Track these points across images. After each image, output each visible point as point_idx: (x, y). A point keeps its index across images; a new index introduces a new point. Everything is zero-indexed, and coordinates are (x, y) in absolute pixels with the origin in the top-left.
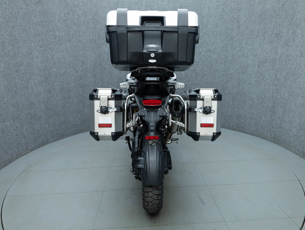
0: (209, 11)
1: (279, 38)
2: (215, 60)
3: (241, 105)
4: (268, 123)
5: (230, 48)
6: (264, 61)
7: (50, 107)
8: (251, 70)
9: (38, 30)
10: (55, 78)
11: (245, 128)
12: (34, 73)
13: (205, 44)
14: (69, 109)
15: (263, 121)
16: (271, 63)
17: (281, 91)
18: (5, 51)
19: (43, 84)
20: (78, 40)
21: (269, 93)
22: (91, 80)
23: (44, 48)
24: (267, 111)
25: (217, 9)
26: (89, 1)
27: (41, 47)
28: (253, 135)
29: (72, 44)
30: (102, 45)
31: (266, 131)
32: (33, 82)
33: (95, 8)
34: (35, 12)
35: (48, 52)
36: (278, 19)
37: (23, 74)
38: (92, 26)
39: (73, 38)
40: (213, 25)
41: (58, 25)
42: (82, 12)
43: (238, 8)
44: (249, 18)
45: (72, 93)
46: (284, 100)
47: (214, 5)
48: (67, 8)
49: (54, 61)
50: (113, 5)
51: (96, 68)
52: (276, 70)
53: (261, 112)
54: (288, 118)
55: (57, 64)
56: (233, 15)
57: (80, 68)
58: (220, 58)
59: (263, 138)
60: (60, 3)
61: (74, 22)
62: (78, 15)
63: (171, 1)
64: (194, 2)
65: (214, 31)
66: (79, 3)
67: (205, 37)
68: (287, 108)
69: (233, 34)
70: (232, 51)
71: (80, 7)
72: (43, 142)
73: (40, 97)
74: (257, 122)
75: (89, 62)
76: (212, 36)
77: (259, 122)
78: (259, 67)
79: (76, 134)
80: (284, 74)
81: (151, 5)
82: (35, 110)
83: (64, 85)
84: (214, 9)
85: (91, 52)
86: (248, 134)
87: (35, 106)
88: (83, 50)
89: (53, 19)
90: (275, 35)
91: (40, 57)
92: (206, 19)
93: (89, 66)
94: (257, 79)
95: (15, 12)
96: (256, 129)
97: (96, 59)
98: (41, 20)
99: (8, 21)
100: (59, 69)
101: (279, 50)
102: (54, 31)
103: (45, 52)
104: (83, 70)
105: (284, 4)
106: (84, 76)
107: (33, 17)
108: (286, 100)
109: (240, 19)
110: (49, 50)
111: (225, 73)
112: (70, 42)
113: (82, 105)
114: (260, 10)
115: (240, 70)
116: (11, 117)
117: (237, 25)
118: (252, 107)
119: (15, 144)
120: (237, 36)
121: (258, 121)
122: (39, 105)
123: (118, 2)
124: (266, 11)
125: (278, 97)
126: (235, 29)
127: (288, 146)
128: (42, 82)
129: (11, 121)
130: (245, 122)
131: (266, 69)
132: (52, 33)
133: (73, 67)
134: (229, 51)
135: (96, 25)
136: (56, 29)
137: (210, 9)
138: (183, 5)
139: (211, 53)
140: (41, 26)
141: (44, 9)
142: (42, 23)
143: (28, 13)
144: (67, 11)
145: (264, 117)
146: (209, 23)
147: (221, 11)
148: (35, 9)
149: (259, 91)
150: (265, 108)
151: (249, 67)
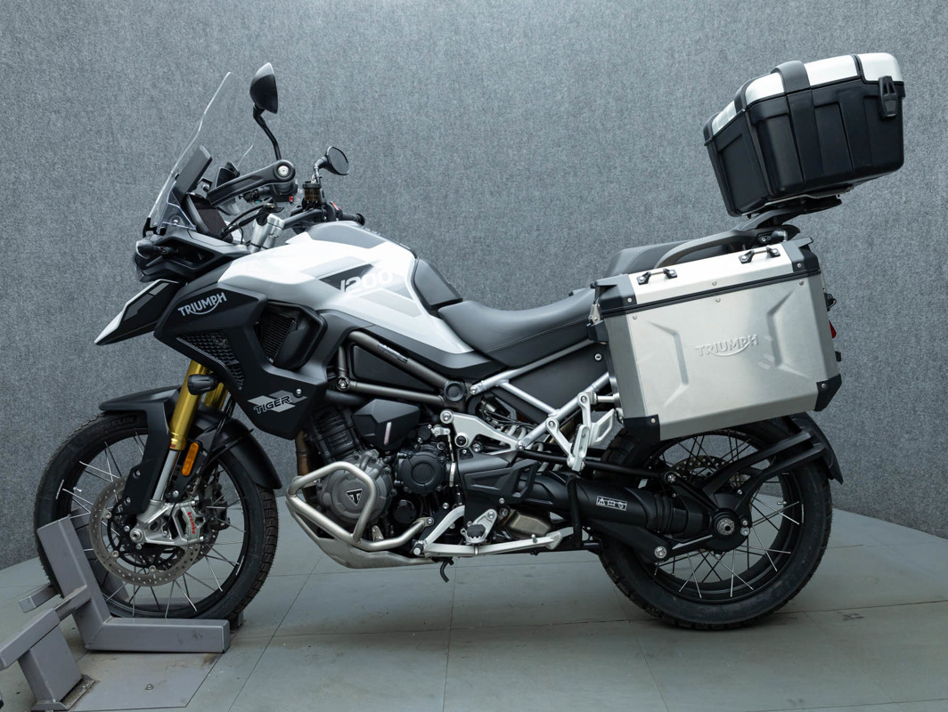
0: (670, 62)
1: (936, 129)
4: (924, 461)
6: (887, 222)
7: (77, 407)
9: (52, 127)
10: (102, 299)
12: (21, 276)
13: (664, 175)
15: (906, 456)
16: (915, 225)
19: (53, 318)
21: (918, 342)
23: (69, 192)
24: (915, 412)
25: (701, 53)
26: (245, 40)
27: (59, 187)
28: (869, 515)
31: (920, 493)
32: (13, 311)
34: (44, 67)
35: (82, 203)
36: (924, 64)
40: (687, 110)
41: (130, 116)
42: (218, 75)
43: (773, 42)
45: (164, 357)
48: (167, 61)
49: (104, 238)
50: (331, 53)
52: (935, 250)
53: (893, 420)
55: (113, 248)
56: (758, 68)
61: (188, 106)
62: (205, 86)
63: (537, 37)
64: (617, 35)
65: (695, 128)
66: (208, 46)
67: (664, 152)
71: (211, 59)
73: (40, 366)
74: (882, 460)
76: (689, 145)
77: (890, 458)
78: (871, 244)
81: (467, 51)
82: (13, 416)
84: (688, 55)
86: (848, 510)
87: (15, 400)
89: (110, 94)
90: (916, 121)
91: (49, 222)
92: (662, 90)
94: (867, 292)
96: (879, 487)
98: (65, 94)
100: (121, 266)
101: (940, 176)
102: (112, 133)
103: (72, 205)
105: (937, 11)
107: (36, 84)
110: (87, 200)
114: (855, 40)
118: (858, 402)
121: (885, 456)
122: (32, 397)
123: (351, 42)
124: (876, 41)
128: (49, 311)
131: (898, 251)
132: (102, 142)
136: (121, 127)
137: (676, 55)
138: (577, 46)
139: (686, 207)
140: (63, 114)
141: (79, 61)
142: (69, 104)
143: (20, 70)
144: (165, 70)
145: (907, 436)
146: (673, 103)
147: (713, 58)
148: (48, 58)
149: (879, 336)
150: (906, 403)
151: (834, 247)
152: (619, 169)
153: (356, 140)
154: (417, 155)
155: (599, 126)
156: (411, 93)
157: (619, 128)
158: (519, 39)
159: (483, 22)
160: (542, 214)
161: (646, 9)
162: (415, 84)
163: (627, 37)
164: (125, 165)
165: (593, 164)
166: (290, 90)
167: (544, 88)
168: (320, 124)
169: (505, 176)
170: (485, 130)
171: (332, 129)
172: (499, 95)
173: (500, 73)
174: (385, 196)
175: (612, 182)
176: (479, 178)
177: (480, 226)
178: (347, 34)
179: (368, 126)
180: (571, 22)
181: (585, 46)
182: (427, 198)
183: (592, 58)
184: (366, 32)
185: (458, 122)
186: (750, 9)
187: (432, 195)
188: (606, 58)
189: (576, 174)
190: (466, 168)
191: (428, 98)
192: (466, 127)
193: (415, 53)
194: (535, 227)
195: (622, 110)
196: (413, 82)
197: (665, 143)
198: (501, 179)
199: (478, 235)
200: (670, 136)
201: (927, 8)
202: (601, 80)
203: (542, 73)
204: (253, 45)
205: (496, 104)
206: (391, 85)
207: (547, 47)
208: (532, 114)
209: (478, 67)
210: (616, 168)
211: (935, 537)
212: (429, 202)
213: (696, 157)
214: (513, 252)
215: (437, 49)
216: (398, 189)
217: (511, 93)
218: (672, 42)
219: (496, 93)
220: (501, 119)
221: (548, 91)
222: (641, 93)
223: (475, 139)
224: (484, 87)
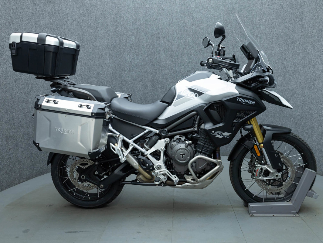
0: (261, 8)
3: (307, 133)
5: (291, 55)
12: (36, 84)
18: (4, 57)
20: (93, 46)
25: (273, 5)
29: (85, 51)
30: (124, 52)
33: (116, 8)
34: (43, 13)
37: (23, 84)
38: (112, 29)
39: (87, 44)
40: (267, 26)
41: (71, 28)
42: (100, 13)
44: (316, 14)
48: (83, 9)
50: (139, 4)
51: (114, 81)
57: (95, 80)
61: (90, 24)
62: (96, 17)
65: (269, 33)
66: (97, 3)
69: (294, 36)
70: (294, 59)
71: (98, 8)
72: (42, 170)
75: (106, 73)
76: (267, 39)
81: (187, 3)
84: (268, 5)
85: (109, 60)
88: (99, 57)
89: (64, 21)
93: (105, 78)
95: (20, 12)
97: (115, 69)
98: (50, 22)
99: (11, 22)
102: (65, 35)
104: (98, 82)
107: (41, 19)
109: (303, 16)
111: (284, 89)
115: (306, 85)
116: (4, 136)
117: (300, 24)
119: (6, 170)
120: (301, 38)
126: (297, 29)
129: (3, 141)
133: (85, 79)
134: (289, 58)
135: (117, 28)
136: (68, 32)
137: (264, 6)
138: (227, 1)
140: (50, 29)
141: (55, 10)
142: (51, 25)
143: (36, 14)
144: (83, 12)
146: (262, 23)
147: (278, 7)
148: (45, 9)
151: (318, 79)
153: (147, 35)
154: (168, 40)
156: (167, 19)
162: (168, 15)
165: (231, 45)
166: (125, 18)
167: (214, 17)
168: (135, 30)
170: (193, 32)
171: (139, 31)
172: (198, 19)
173: (199, 11)
174: (157, 55)
175: (237, 52)
176: (190, 49)
177: (189, 66)
179: (151, 30)
181: (230, 1)
182: (171, 56)
183: (232, 6)
185: (183, 29)
187: (173, 55)
188: (238, 6)
190: (185, 46)
191: (173, 20)
192: (186, 31)
193: (168, 4)
198: (198, 49)
199: (189, 69)
200: (260, 36)
203: (214, 11)
204: (112, 2)
205: (197, 22)
206: (160, 15)
207: (216, 2)
209: (191, 9)
212: (172, 58)
213: (269, 44)
215: (176, 2)
216: (161, 53)
217: (202, 19)
219: (197, 18)
220: (198, 28)
221: (216, 18)
222: (250, 19)
223: (189, 35)
224: (193, 16)
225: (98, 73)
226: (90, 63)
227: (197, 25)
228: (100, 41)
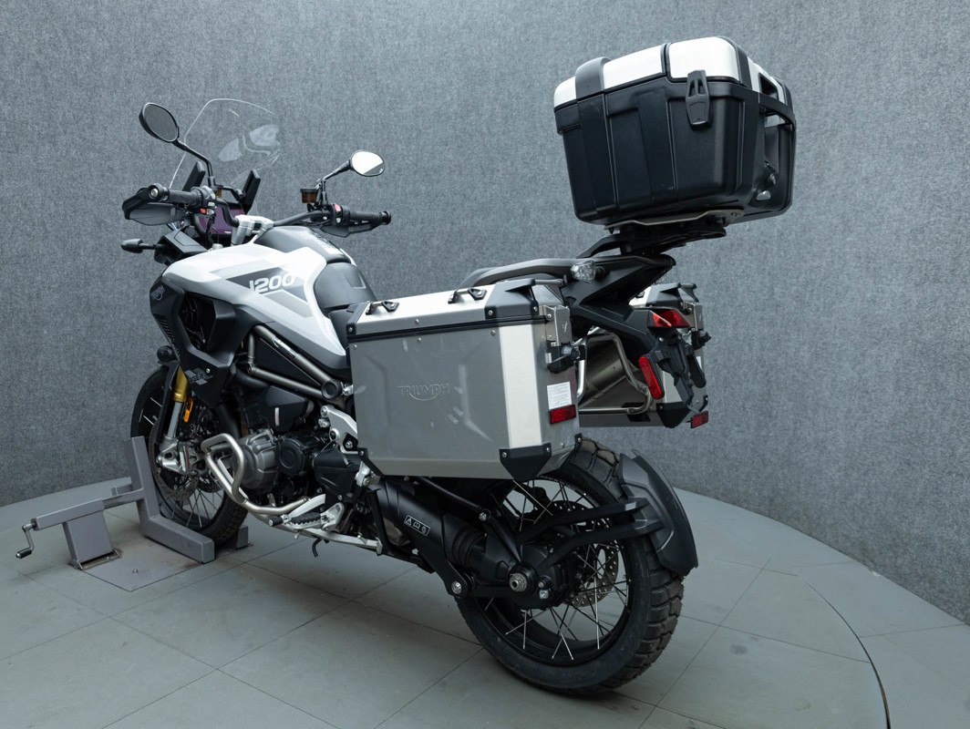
0: (555, 77)
2: (575, 237)
4: (749, 450)
6: (732, 245)
8: (693, 273)
11: (677, 469)
13: (542, 182)
14: (30, 392)
15: (734, 445)
16: (754, 250)
17: (789, 344)
20: (84, 139)
21: (751, 350)
22: (125, 287)
24: (744, 408)
26: (137, 11)
28: (701, 494)
29: (59, 154)
31: (743, 477)
33: (157, 35)
39: (65, 132)
41: (13, 82)
42: (107, 44)
45: (45, 332)
46: (798, 371)
47: (571, 58)
48: (54, 26)
50: (225, 32)
52: (769, 274)
54: (812, 433)
57: (87, 242)
58: (592, 232)
59: (734, 504)
60: (23, 5)
61: (75, 75)
62: (93, 55)
63: (431, 38)
64: (507, 46)
66: (97, 14)
67: (544, 161)
68: (808, 397)
71: (101, 28)
74: (715, 448)
77: (722, 446)
78: (718, 263)
79: (53, 490)
80: (794, 288)
81: (362, 44)
83: (17, 302)
88: (103, 176)
94: (712, 304)
96: (711, 470)
106: (99, 270)
108: (804, 373)
112: (54, 144)
113: (86, 378)
121: (717, 445)
123: (246, 23)
125: (780, 362)
127: (814, 526)
130: (675, 450)
131: (740, 271)
133: (57, 237)
137: (560, 72)
138: (469, 52)
139: (561, 212)
144: (52, 36)
145: (736, 429)
149: (719, 342)
150: (738, 401)
152: (501, 171)
154: (308, 141)
155: (485, 130)
156: (305, 80)
157: (504, 133)
158: (413, 37)
159: (379, 17)
160: (427, 208)
161: (535, 25)
162: (310, 71)
163: (516, 49)
164: (7, 133)
165: (477, 165)
166: (183, 67)
167: (434, 88)
169: (393, 169)
170: (377, 123)
172: (391, 90)
173: (393, 69)
174: (275, 179)
175: (494, 184)
178: (243, 15)
180: (464, 28)
181: (476, 53)
183: (482, 65)
184: (262, 14)
185: (350, 113)
186: (628, 40)
188: (495, 66)
189: (461, 173)
191: (321, 86)
192: (357, 118)
193: (310, 40)
194: (420, 220)
195: (507, 117)
196: (307, 70)
197: (545, 153)
198: (390, 171)
200: (550, 147)
201: (778, 66)
202: (490, 86)
203: (433, 73)
204: (145, 18)
205: (389, 98)
206: (285, 70)
207: (440, 49)
208: (422, 112)
209: (373, 61)
210: (498, 170)
211: (752, 513)
214: (398, 243)
215: (332, 38)
217: (402, 89)
218: (556, 59)
219: (388, 88)
220: (392, 114)
221: (439, 91)
222: (526, 103)
223: (365, 131)
224: (376, 81)
225: (99, 223)
226: (72, 190)
227: (388, 105)
228: (105, 128)
